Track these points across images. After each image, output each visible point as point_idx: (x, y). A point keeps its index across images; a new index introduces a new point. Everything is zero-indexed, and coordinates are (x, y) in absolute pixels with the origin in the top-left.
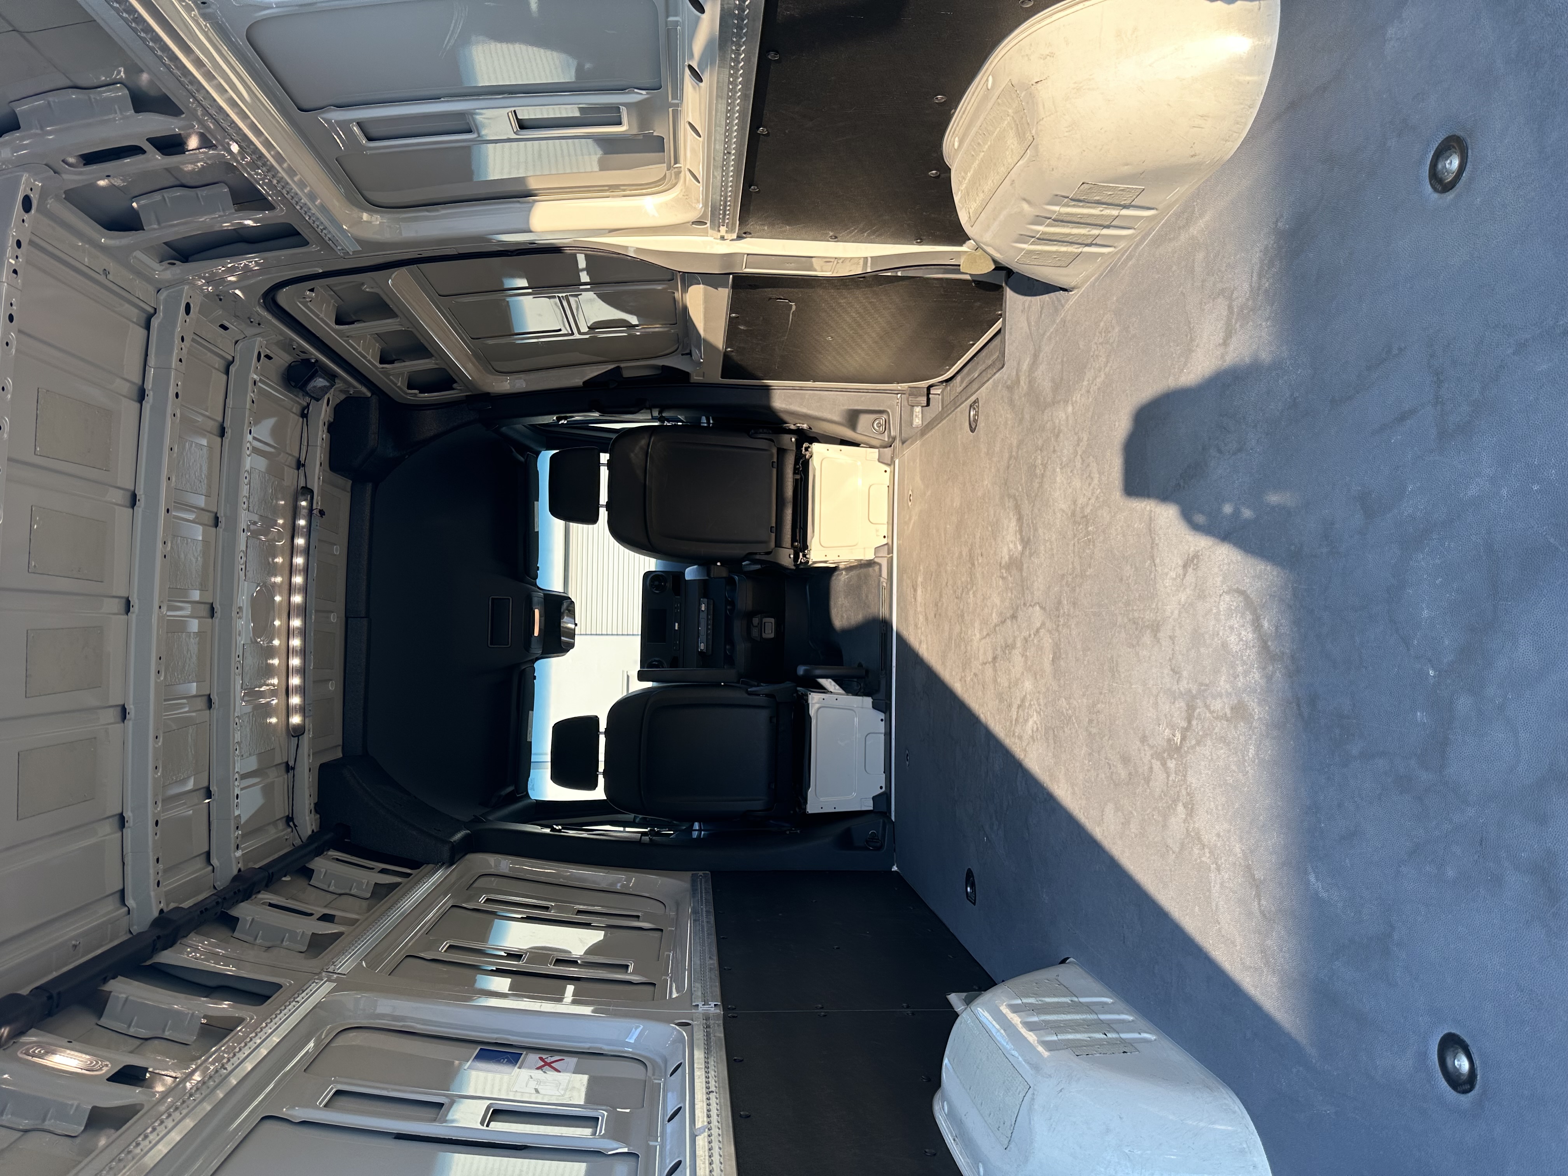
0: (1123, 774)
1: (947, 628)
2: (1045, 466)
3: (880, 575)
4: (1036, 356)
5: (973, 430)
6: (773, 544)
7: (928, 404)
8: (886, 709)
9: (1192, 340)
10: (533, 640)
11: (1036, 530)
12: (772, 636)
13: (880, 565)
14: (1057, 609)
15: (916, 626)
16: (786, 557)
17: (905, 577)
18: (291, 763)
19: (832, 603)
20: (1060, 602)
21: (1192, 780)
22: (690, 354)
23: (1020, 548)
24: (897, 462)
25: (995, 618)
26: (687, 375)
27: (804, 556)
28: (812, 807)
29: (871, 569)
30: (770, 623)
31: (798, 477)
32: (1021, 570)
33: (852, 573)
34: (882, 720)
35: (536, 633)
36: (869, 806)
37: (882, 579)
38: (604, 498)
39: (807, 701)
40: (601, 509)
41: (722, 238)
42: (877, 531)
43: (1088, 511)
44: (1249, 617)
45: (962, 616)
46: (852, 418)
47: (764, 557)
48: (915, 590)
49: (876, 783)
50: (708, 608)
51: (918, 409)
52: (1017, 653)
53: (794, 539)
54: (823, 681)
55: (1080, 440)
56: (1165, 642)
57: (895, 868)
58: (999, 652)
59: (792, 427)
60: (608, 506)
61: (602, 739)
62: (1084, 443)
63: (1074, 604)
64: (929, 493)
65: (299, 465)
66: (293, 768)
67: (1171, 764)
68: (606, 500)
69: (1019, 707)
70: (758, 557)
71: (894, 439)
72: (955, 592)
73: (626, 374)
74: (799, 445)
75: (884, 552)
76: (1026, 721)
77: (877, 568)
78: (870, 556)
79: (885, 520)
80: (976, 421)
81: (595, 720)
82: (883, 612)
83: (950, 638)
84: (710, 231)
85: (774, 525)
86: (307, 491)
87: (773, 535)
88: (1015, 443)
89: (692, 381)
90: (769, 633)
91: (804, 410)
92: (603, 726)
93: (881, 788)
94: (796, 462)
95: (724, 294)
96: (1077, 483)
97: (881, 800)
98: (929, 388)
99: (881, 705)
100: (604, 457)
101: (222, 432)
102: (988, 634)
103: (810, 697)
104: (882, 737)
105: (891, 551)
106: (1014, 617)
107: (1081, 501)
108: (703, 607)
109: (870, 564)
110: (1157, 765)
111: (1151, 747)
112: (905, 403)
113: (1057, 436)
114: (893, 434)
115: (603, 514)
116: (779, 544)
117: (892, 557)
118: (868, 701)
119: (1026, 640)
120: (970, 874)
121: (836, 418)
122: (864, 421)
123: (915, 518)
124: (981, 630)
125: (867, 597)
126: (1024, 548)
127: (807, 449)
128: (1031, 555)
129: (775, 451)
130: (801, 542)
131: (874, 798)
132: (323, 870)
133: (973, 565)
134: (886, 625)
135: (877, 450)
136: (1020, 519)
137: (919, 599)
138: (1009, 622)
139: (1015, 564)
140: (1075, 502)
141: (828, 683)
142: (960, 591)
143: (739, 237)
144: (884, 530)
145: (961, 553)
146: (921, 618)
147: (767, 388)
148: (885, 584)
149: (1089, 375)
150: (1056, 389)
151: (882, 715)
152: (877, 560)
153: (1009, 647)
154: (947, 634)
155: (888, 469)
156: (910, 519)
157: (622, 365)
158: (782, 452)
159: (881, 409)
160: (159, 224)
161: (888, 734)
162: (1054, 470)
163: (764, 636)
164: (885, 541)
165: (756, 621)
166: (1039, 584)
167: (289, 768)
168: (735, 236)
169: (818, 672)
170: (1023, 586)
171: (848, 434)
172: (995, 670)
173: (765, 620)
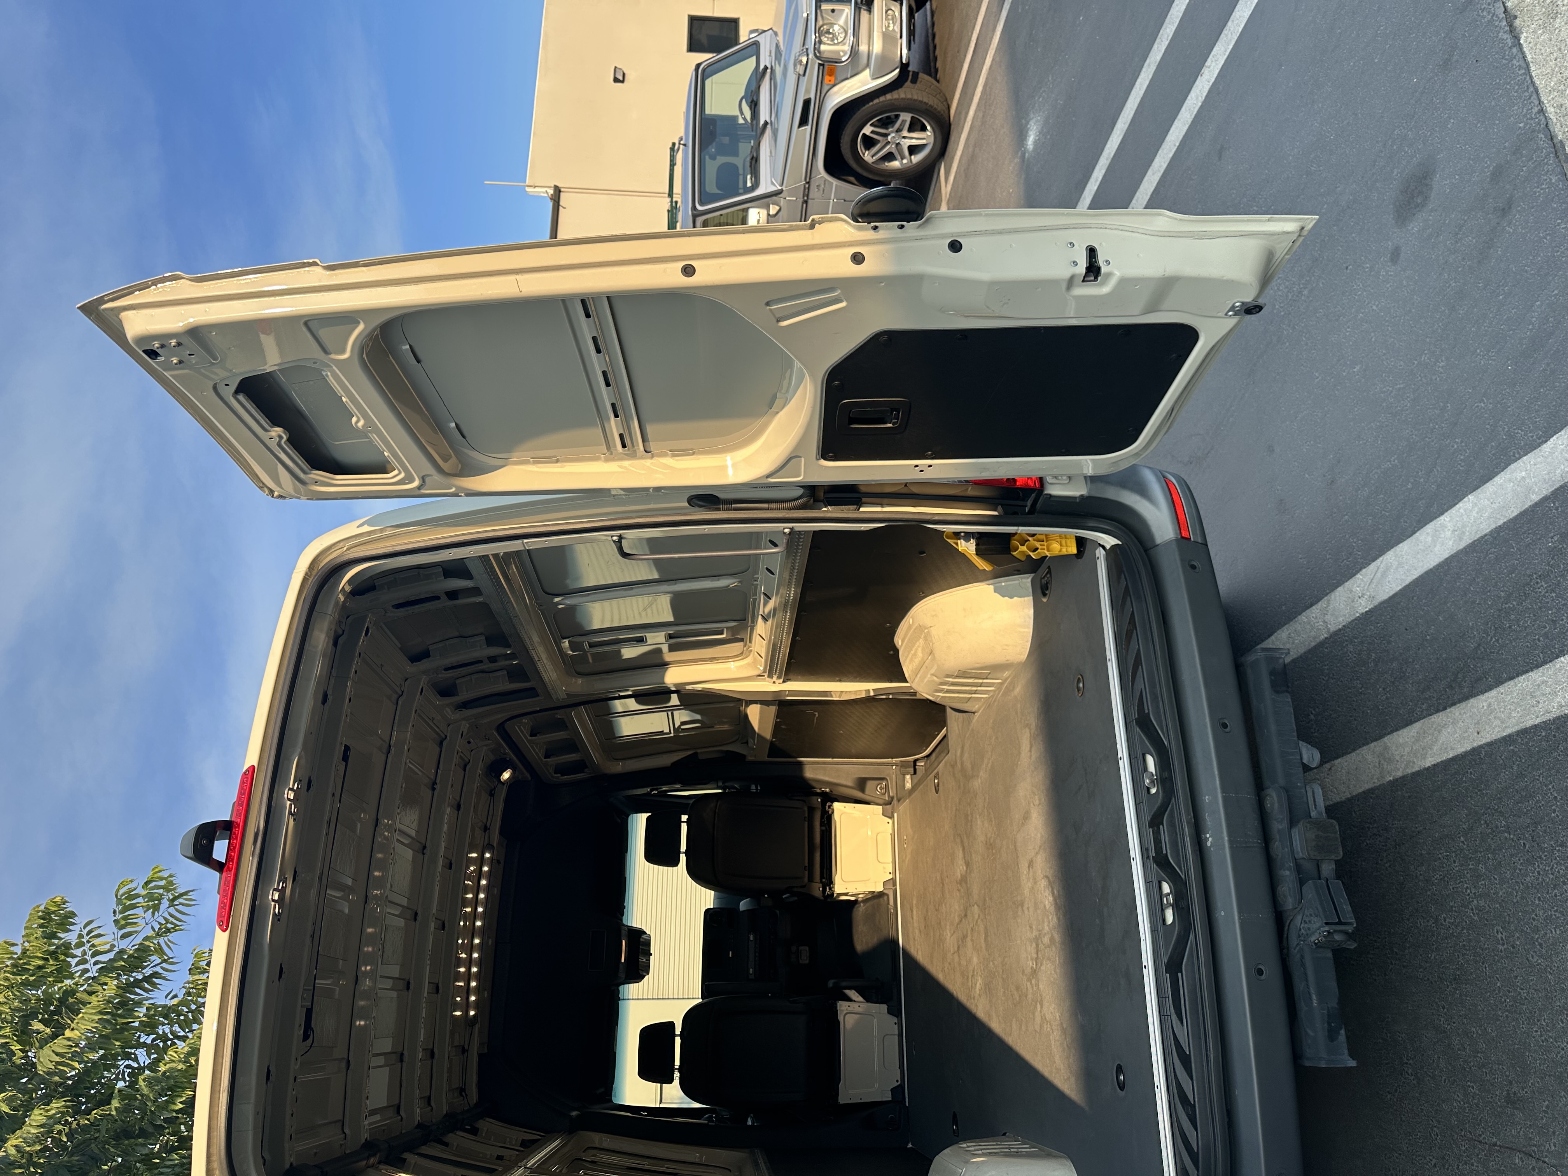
0: (1017, 997)
1: (932, 934)
2: (972, 814)
3: (889, 904)
4: (963, 748)
5: (937, 792)
6: (806, 880)
7: (915, 773)
8: (898, 1015)
9: (1020, 748)
10: (621, 965)
11: (971, 855)
12: (807, 962)
13: (888, 895)
14: (984, 905)
15: (914, 939)
16: (817, 890)
17: (905, 902)
18: (466, 1047)
19: (854, 931)
20: (985, 900)
21: (1041, 986)
22: (747, 743)
23: (965, 868)
24: (896, 815)
25: (957, 919)
26: (744, 756)
27: (830, 889)
28: (843, 1100)
29: (881, 899)
30: (805, 950)
31: (824, 828)
32: (966, 883)
33: (868, 904)
34: (895, 1023)
35: (623, 960)
36: (888, 1097)
37: (890, 907)
38: (683, 848)
39: (836, 1007)
40: (681, 855)
41: (774, 682)
42: (884, 868)
43: (992, 841)
44: (1050, 889)
45: (940, 923)
46: (861, 783)
47: (800, 890)
48: (912, 911)
49: (894, 1078)
50: (755, 937)
51: (908, 777)
52: (969, 939)
53: (822, 877)
54: (847, 992)
55: (985, 799)
56: (1026, 912)
57: (910, 1146)
58: (960, 942)
59: (818, 791)
60: (686, 853)
61: (678, 1041)
62: (987, 800)
63: (991, 899)
64: (916, 838)
65: (486, 829)
66: (467, 1051)
67: (1033, 981)
68: (685, 848)
69: (972, 976)
70: (795, 890)
71: (892, 798)
72: (935, 906)
73: (701, 757)
74: (823, 804)
75: (890, 886)
76: (976, 984)
77: (885, 898)
78: (880, 888)
79: (890, 860)
80: (938, 785)
81: (671, 1025)
82: (891, 933)
83: (934, 943)
84: (767, 679)
85: (807, 865)
86: (489, 847)
87: (807, 873)
88: (958, 801)
89: (747, 760)
90: (805, 960)
91: (827, 779)
92: (678, 1030)
93: (897, 1081)
94: (822, 817)
95: (773, 709)
96: (986, 824)
97: (897, 1091)
98: (915, 761)
99: (894, 1011)
100: (684, 818)
101: (458, 807)
102: (954, 932)
103: (838, 1004)
104: (896, 1037)
105: (895, 884)
106: (966, 915)
107: (989, 835)
108: (752, 938)
109: (881, 895)
110: (1028, 984)
111: (1026, 975)
112: (898, 772)
113: (976, 797)
114: (891, 794)
115: (683, 858)
116: (811, 879)
117: (896, 889)
118: (884, 1007)
119: (972, 929)
120: (955, 1116)
121: (850, 784)
122: (870, 785)
123: (909, 856)
124: (950, 930)
125: (879, 922)
126: (967, 868)
127: (829, 807)
128: (970, 872)
129: (806, 809)
130: (828, 879)
131: (892, 1090)
132: (485, 1129)
133: (943, 885)
134: (895, 942)
135: (881, 807)
136: (964, 849)
137: (915, 918)
138: (963, 920)
139: (964, 880)
140: (986, 836)
141: (852, 994)
142: (937, 906)
143: (784, 682)
144: (890, 868)
145: (936, 877)
146: (917, 932)
147: (801, 764)
148: (892, 911)
149: (986, 761)
150: (973, 769)
151: (895, 1020)
152: (885, 891)
153: (965, 937)
154: (932, 939)
155: (890, 821)
156: (906, 857)
157: (699, 751)
158: (811, 810)
159: (882, 777)
160: (467, 692)
161: (900, 1035)
162: (976, 818)
163: (801, 962)
164: (891, 876)
165: (794, 949)
166: (975, 890)
167: (464, 1051)
168: (781, 681)
169: (844, 984)
170: (968, 893)
171: (858, 794)
172: (959, 956)
173: (801, 948)
